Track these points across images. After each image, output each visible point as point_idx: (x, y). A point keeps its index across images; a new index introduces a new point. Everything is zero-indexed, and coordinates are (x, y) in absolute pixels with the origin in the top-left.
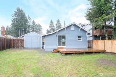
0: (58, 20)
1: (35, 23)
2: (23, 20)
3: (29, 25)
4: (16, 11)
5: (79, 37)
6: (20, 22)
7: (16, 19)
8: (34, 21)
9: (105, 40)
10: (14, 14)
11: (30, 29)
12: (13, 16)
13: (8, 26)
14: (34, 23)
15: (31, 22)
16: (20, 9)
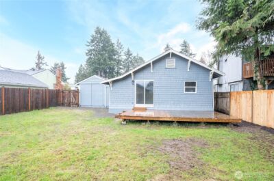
0: (185, 42)
1: (131, 55)
2: (106, 51)
3: (119, 61)
4: (94, 34)
5: (187, 84)
6: (101, 55)
7: (94, 50)
8: (129, 51)
9: (254, 92)
10: (90, 41)
11: (121, 68)
12: (88, 44)
13: (81, 66)
14: (129, 54)
15: (122, 54)
16: (102, 30)
